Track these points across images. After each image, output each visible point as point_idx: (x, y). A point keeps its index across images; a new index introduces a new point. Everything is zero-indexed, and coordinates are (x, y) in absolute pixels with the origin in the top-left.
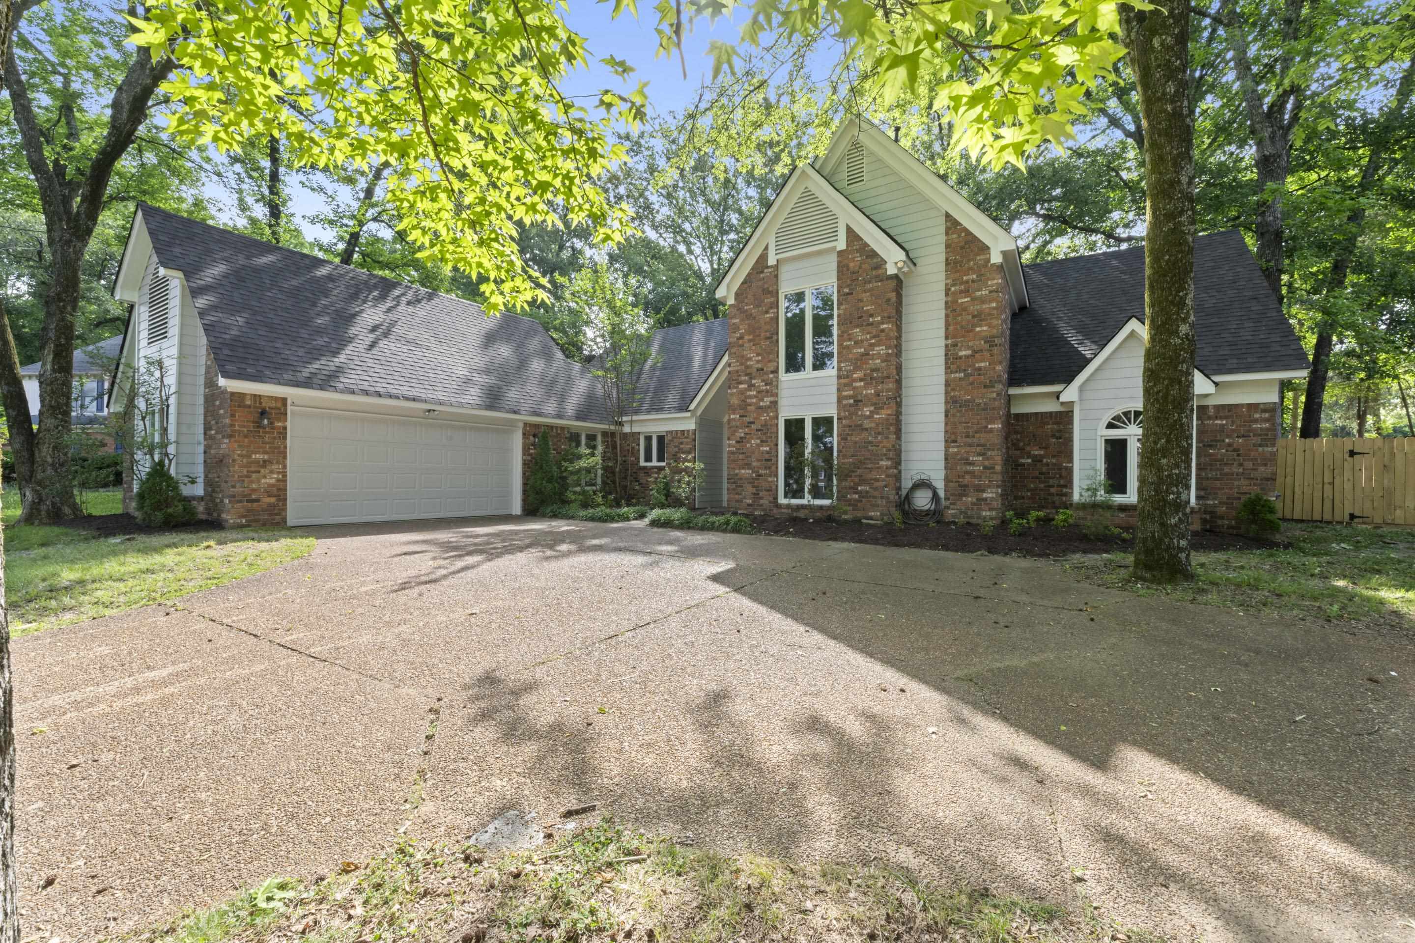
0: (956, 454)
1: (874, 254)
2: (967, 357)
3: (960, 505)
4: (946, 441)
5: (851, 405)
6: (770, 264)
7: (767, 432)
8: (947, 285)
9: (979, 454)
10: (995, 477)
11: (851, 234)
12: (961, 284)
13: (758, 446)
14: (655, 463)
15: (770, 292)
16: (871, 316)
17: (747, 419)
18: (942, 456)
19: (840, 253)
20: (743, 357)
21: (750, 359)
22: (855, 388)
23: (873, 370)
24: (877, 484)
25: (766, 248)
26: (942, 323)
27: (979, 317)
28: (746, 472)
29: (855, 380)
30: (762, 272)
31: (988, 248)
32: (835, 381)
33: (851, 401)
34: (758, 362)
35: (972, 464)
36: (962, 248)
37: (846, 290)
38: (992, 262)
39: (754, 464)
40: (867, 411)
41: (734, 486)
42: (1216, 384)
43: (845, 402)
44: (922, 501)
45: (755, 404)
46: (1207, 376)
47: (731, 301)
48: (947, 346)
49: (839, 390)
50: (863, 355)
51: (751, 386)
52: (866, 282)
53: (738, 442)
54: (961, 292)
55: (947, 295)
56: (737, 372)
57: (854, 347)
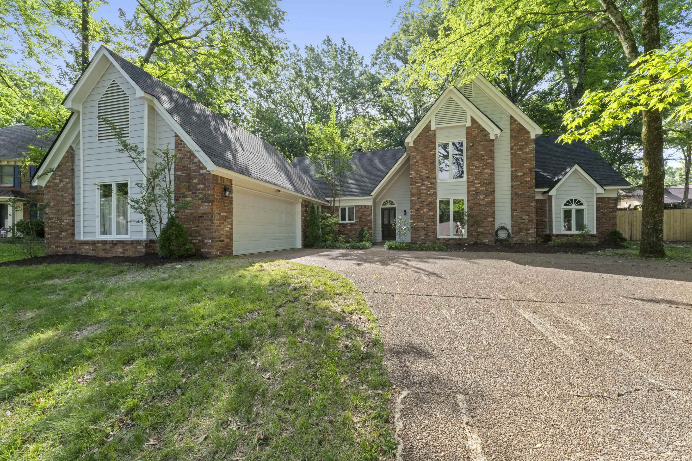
0: (517, 215)
1: (484, 130)
2: (521, 176)
3: (519, 236)
4: (512, 210)
5: (474, 194)
6: (432, 129)
7: (432, 205)
8: (511, 146)
9: (527, 215)
10: (533, 224)
11: (473, 120)
12: (518, 146)
13: (427, 212)
14: (347, 221)
15: (432, 142)
16: (483, 156)
17: (421, 200)
18: (510, 216)
19: (467, 128)
20: (418, 171)
21: (422, 172)
22: (476, 187)
23: (484, 180)
24: (487, 228)
25: (430, 122)
26: (509, 161)
27: (526, 160)
28: (421, 224)
29: (476, 184)
30: (428, 132)
31: (529, 132)
32: (466, 184)
33: (474, 193)
34: (426, 173)
35: (524, 219)
36: (518, 131)
37: (471, 144)
38: (531, 138)
39: (425, 220)
40: (482, 197)
41: (414, 231)
42: (605, 190)
43: (471, 193)
44: (502, 235)
45: (425, 193)
46: (602, 187)
47: (412, 144)
48: (512, 171)
49: (468, 187)
50: (479, 173)
51: (423, 185)
52: (480, 141)
53: (416, 210)
54: (518, 149)
55: (511, 150)
56: (415, 178)
57: (475, 169)
